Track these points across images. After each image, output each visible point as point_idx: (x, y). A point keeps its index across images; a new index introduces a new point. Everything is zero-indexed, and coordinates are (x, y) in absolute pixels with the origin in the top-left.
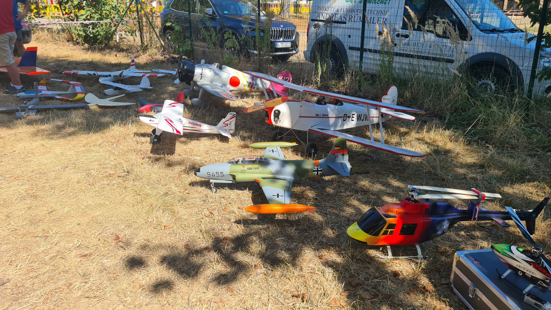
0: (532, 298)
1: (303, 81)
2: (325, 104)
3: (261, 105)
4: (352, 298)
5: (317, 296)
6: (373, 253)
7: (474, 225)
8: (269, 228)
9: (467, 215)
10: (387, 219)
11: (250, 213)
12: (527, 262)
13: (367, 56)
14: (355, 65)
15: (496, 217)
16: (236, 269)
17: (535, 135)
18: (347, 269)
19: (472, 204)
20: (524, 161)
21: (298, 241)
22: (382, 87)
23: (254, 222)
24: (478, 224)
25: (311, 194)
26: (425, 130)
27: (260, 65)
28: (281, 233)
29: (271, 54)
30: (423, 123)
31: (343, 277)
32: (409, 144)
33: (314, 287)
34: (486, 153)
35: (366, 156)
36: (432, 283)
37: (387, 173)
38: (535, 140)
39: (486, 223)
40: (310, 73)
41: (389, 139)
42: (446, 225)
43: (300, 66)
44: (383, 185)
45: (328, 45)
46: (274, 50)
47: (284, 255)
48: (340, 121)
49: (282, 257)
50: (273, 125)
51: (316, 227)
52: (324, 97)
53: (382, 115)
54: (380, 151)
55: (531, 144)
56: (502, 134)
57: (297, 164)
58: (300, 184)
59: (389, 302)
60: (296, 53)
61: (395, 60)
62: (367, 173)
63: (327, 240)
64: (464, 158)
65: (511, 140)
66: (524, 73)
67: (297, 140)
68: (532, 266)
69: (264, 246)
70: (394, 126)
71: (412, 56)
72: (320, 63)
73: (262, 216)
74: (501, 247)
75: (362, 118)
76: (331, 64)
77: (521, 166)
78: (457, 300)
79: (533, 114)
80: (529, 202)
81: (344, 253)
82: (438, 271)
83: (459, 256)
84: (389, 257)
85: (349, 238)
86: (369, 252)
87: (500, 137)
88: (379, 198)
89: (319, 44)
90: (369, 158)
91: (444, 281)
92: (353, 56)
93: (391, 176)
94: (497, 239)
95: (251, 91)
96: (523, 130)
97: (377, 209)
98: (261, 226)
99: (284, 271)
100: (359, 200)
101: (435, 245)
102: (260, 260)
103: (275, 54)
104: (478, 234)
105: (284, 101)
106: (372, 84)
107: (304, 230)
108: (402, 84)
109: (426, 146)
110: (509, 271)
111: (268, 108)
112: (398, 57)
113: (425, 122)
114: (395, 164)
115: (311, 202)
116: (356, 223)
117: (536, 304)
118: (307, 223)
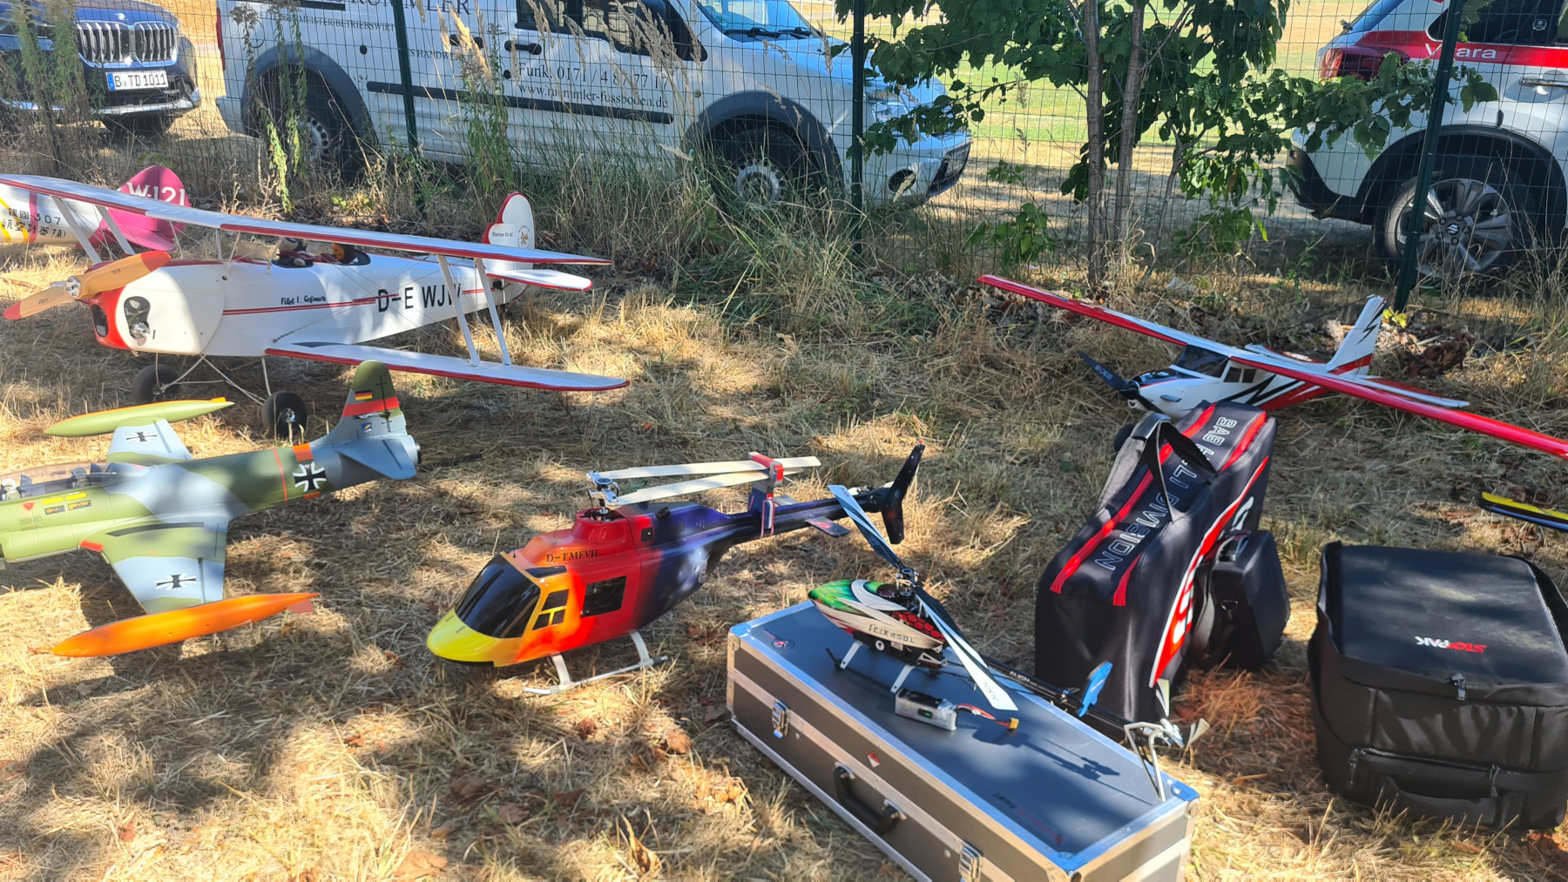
0: (912, 699)
1: (229, 199)
2: (309, 263)
3: (69, 285)
4: (465, 836)
5: (354, 866)
6: (509, 688)
7: (770, 547)
8: (160, 693)
9: (748, 525)
10: (541, 582)
11: (80, 660)
12: (890, 613)
13: (426, 110)
14: (392, 138)
15: (817, 516)
16: (48, 861)
17: (880, 298)
18: (443, 754)
19: (757, 494)
20: (865, 363)
21: (273, 711)
22: (487, 201)
23: (99, 688)
24: (779, 543)
25: (291, 551)
26: (622, 312)
27: (57, 152)
28: (206, 700)
29: (93, 111)
30: (614, 296)
31: (431, 782)
32: (586, 356)
33: (340, 839)
34: (779, 356)
35: (465, 407)
36: (684, 725)
37: (534, 450)
38: (883, 309)
39: (798, 537)
40: (245, 168)
41: (527, 350)
43: (208, 150)
44: (526, 485)
45: (293, 77)
46: (102, 97)
47: (224, 767)
48: (368, 310)
49: (221, 774)
50: (129, 351)
51: (329, 652)
52: (300, 243)
53: (497, 283)
54: (505, 389)
55: (874, 319)
56: (809, 304)
57: (237, 467)
58: (260, 528)
59: (574, 814)
60: (194, 107)
61: (510, 119)
62: (473, 458)
63: (371, 684)
64: (729, 378)
65: (830, 315)
66: (837, 142)
67: (231, 388)
68: (902, 621)
69: (147, 758)
70: (536, 310)
71: (557, 107)
72: (279, 135)
73: (128, 661)
74: (830, 591)
75: (438, 297)
76: (319, 140)
77: (859, 378)
78: (748, 754)
79: (870, 245)
80: (882, 464)
81: (430, 710)
82: (695, 690)
83: (742, 639)
84: (562, 687)
85: (439, 661)
86: (505, 688)
87: (806, 311)
88: (517, 525)
89: (265, 76)
90: (477, 414)
91: (712, 714)
92: (385, 111)
93: (545, 454)
94: (825, 571)
95: (33, 244)
96: (855, 286)
97: (508, 557)
98: (128, 696)
99: (231, 818)
100: (458, 542)
101: (681, 621)
102: (137, 808)
103: (108, 111)
104: (781, 568)
105: (152, 266)
106: (456, 195)
107: (289, 672)
108: (541, 189)
109: (631, 356)
110: (856, 646)
111: (98, 295)
112: (518, 110)
113: (621, 291)
114: (554, 419)
115: (302, 580)
116: (452, 612)
117: (921, 712)
118: (298, 647)
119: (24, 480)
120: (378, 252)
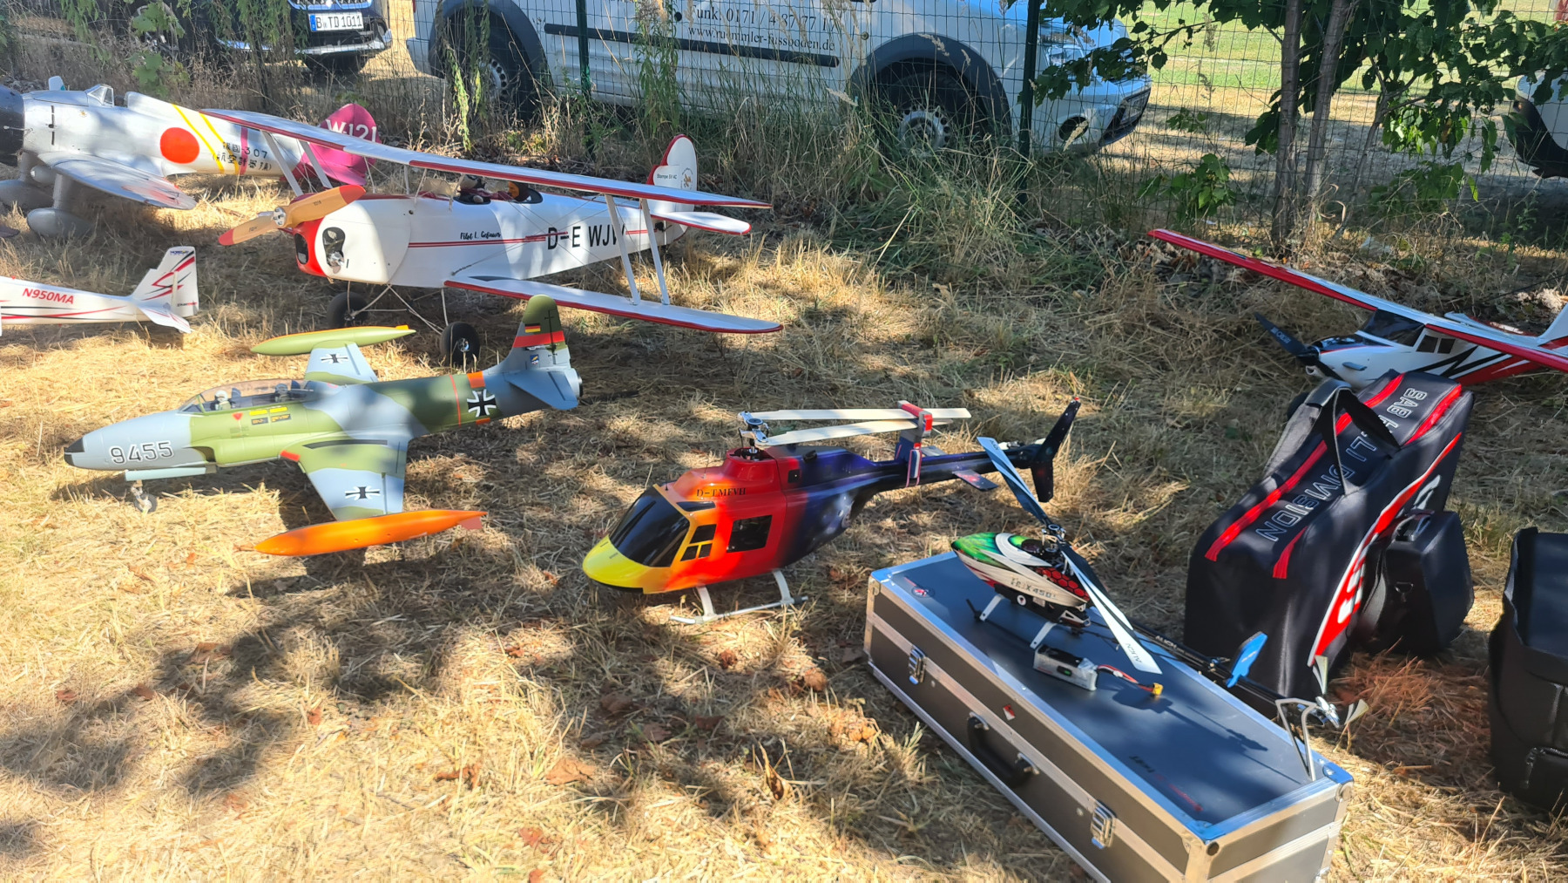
0: (1051, 656)
1: (416, 137)
2: (487, 200)
3: (276, 214)
4: (612, 749)
5: (511, 766)
6: (659, 614)
7: (915, 496)
8: (345, 595)
9: (894, 474)
10: (690, 515)
11: (278, 559)
12: (1034, 568)
13: (599, 52)
14: (567, 80)
15: (964, 469)
16: (248, 736)
17: (1042, 250)
18: (594, 671)
19: (904, 443)
20: (1023, 317)
21: (443, 618)
22: (653, 144)
23: (294, 585)
24: (924, 494)
25: (468, 475)
26: (779, 257)
27: (265, 89)
28: (385, 605)
29: (297, 51)
30: (772, 240)
31: (582, 696)
32: (741, 299)
33: (499, 740)
34: (934, 307)
35: (625, 345)
36: (821, 665)
37: (688, 389)
38: (1045, 262)
39: (943, 489)
40: (433, 106)
41: (685, 291)
42: (844, 505)
43: (398, 89)
44: (679, 423)
45: (478, 20)
46: (305, 38)
47: (401, 666)
48: (539, 249)
49: (396, 672)
50: (325, 278)
51: (494, 569)
52: (480, 180)
53: (659, 225)
54: (662, 329)
55: (1035, 272)
56: (968, 254)
57: (417, 389)
58: (435, 449)
59: (713, 738)
60: (386, 48)
61: (680, 62)
62: (630, 394)
63: (530, 601)
64: (883, 327)
65: (989, 266)
66: (1007, 86)
67: (414, 317)
68: (1045, 577)
69: (334, 652)
70: (695, 252)
71: (724, 50)
72: (462, 76)
73: (318, 563)
74: (975, 542)
75: (603, 236)
76: (499, 81)
77: (1016, 331)
78: (883, 697)
79: (1035, 194)
80: (1035, 421)
81: (583, 629)
82: (834, 632)
83: (885, 583)
84: (706, 618)
85: (592, 584)
86: (652, 614)
87: (964, 262)
88: (670, 461)
89: (452, 18)
90: (635, 352)
91: (849, 655)
92: (560, 53)
93: (698, 394)
94: (969, 524)
95: (244, 177)
96: (1016, 237)
97: (660, 490)
98: (318, 594)
99: (404, 712)
100: (613, 473)
101: (822, 564)
102: (324, 694)
103: (311, 51)
104: (925, 518)
105: (349, 199)
106: (624, 137)
107: (458, 584)
108: (705, 131)
109: (785, 301)
110: (997, 600)
111: (301, 224)
112: (688, 53)
113: (779, 236)
114: (708, 360)
115: (471, 500)
116: (607, 539)
117: (1061, 670)
118: (466, 562)
119: (235, 392)
120: (548, 191)
